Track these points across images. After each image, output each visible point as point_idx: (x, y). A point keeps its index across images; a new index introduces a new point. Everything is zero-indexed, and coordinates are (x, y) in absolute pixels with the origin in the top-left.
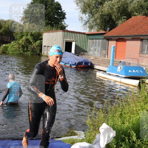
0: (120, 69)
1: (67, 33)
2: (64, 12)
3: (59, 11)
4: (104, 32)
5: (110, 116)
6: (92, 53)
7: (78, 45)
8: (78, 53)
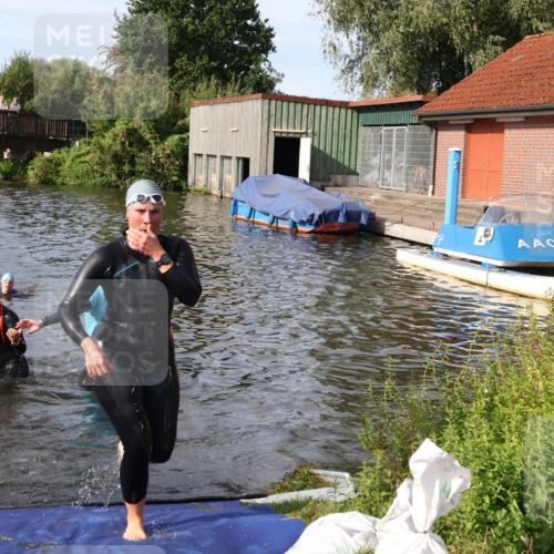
0: (486, 236)
1: (279, 103)
2: (267, 25)
3: (249, 22)
4: (419, 98)
6: (376, 177)
7: (322, 148)
8: (324, 180)
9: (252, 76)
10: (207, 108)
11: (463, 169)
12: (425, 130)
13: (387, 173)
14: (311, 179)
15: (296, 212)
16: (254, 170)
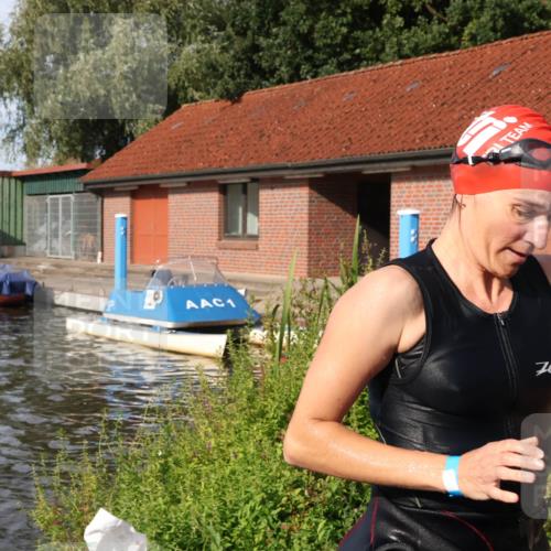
4: (83, 166)
5: (122, 481)
6: (44, 246)
11: (130, 235)
12: (91, 197)
13: (54, 242)
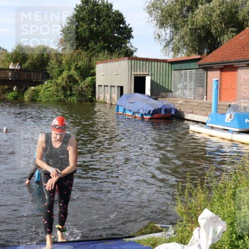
0: (230, 118)
1: (136, 61)
2: (129, 27)
3: (121, 26)
4: (199, 57)
5: (215, 198)
6: (180, 93)
7: (155, 81)
8: (156, 95)
9: (123, 50)
10: (104, 64)
11: (220, 88)
12: (202, 71)
13: (185, 91)
14: (151, 95)
15: (143, 110)
16: (125, 91)
